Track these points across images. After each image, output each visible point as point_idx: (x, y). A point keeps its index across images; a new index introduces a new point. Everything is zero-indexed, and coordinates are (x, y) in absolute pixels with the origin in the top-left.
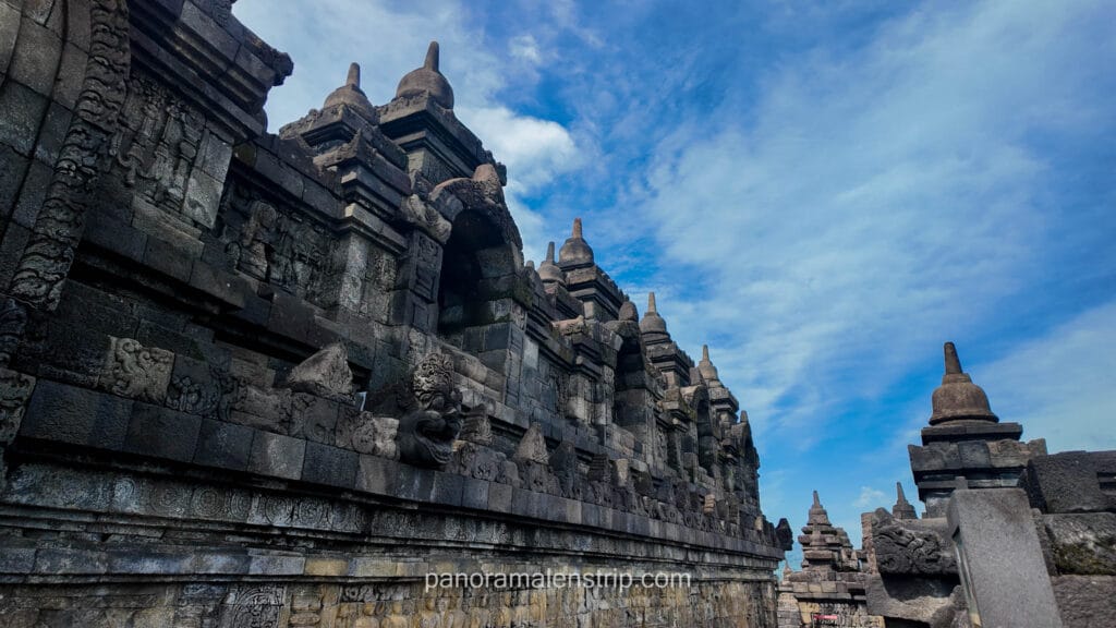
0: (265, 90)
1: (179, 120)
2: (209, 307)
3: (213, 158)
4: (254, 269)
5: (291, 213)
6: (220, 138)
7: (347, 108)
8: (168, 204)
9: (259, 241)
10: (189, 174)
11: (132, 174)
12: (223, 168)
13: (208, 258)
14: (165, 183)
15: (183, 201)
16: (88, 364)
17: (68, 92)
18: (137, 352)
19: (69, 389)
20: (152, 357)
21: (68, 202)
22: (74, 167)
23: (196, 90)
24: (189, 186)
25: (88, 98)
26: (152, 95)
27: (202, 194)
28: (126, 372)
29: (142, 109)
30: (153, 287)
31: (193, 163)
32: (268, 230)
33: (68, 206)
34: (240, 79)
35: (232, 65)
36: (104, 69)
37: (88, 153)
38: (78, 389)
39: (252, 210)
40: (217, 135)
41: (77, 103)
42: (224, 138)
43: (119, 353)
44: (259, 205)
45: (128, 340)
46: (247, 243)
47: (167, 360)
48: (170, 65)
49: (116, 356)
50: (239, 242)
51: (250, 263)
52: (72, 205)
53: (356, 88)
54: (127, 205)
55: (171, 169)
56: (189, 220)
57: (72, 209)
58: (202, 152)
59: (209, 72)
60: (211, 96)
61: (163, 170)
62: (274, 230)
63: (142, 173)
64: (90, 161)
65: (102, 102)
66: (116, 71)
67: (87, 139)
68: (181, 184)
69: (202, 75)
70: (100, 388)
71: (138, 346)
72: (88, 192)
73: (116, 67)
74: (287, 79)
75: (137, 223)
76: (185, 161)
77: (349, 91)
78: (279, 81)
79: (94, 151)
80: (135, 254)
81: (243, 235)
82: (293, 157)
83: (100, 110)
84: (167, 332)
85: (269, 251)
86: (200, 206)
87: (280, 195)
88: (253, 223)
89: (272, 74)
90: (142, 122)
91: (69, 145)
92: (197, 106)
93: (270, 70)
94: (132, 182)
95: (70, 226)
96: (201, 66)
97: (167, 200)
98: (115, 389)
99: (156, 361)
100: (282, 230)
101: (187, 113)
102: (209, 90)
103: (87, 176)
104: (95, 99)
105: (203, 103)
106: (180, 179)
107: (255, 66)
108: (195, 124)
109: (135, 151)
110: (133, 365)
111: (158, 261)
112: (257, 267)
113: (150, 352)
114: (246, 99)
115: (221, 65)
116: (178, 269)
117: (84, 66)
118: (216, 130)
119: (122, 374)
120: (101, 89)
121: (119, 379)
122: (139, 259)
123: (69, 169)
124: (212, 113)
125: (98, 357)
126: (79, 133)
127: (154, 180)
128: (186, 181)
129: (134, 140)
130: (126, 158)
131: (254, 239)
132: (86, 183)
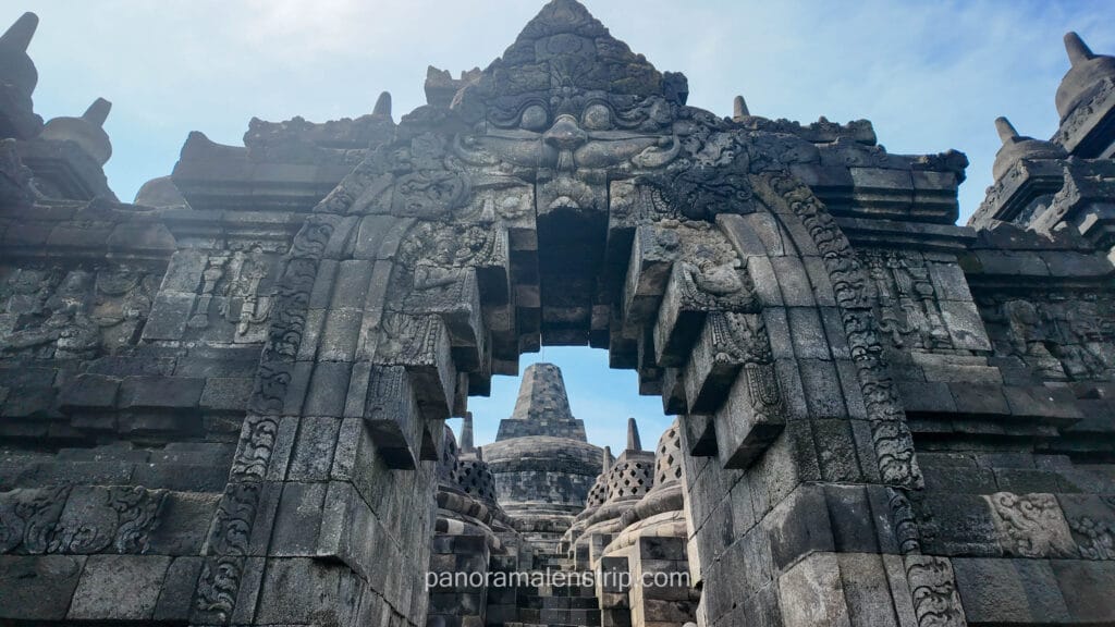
0: (954, 194)
1: (901, 268)
2: (1044, 431)
3: (949, 285)
4: (1049, 373)
5: (1047, 297)
6: (943, 263)
7: (1026, 162)
8: (939, 346)
9: (1034, 341)
10: (939, 310)
11: (896, 335)
12: (963, 288)
13: (1012, 381)
14: (926, 329)
15: (949, 337)
16: (981, 530)
17: (825, 294)
18: (1016, 504)
19: (982, 562)
20: (1033, 506)
21: (877, 383)
22: (864, 351)
23: (900, 234)
24: (946, 320)
25: (839, 290)
26: (871, 261)
27: (960, 321)
28: (1020, 529)
29: (871, 277)
30: (980, 431)
31: (936, 298)
32: (1036, 326)
33: (879, 386)
34: (928, 200)
35: (914, 193)
36: (836, 260)
37: (866, 334)
38: (988, 560)
39: (1007, 314)
40: (939, 262)
41: (836, 298)
42: (946, 260)
43: (1001, 511)
44: (1010, 306)
45: (1001, 494)
46: (1023, 349)
47: (1051, 504)
48: (871, 227)
49: (1001, 515)
50: (1015, 352)
51: (1042, 369)
52: (882, 384)
53: (1017, 139)
54: (911, 365)
55: (922, 314)
56: (966, 352)
57: (884, 388)
58: (937, 284)
59: (900, 213)
60: (915, 231)
61: (916, 319)
62: (1040, 322)
63: (904, 330)
64: (872, 340)
65: (850, 287)
66: (844, 257)
67: (858, 322)
68: (938, 322)
69: (895, 218)
70: (1007, 554)
71: (1015, 498)
72: (885, 367)
73: (843, 253)
74: (967, 171)
75: (930, 376)
76: (929, 300)
77: (1013, 146)
78: (961, 178)
79: (869, 330)
80: (947, 405)
81: (1014, 343)
82: (1013, 239)
83: (853, 293)
84: (1024, 473)
85: (1050, 346)
86: (967, 333)
87: (1025, 285)
88: (1015, 326)
89: (952, 175)
90: (877, 287)
91: (851, 334)
92: (908, 247)
93: (948, 174)
94: (901, 342)
95: (890, 403)
96: (890, 212)
97: (938, 342)
98: (1021, 551)
99: (1041, 509)
100: (1050, 317)
101: (904, 258)
102: (910, 227)
103: (876, 353)
104: (845, 287)
105: (911, 241)
106: (934, 318)
107: (934, 180)
108: (916, 264)
109: (887, 314)
110: (1022, 519)
111: (972, 404)
112: (1050, 369)
113: (1028, 500)
114: (943, 214)
115: (905, 199)
116: (993, 404)
117: (823, 267)
118: (936, 257)
119: (1019, 533)
120: (844, 277)
121: (1018, 539)
122: (954, 409)
123: (861, 355)
124: (923, 245)
125: (986, 521)
126: (851, 321)
127: (916, 331)
128: (940, 317)
129: (881, 306)
130: (884, 325)
131: (1028, 342)
132: (879, 359)
